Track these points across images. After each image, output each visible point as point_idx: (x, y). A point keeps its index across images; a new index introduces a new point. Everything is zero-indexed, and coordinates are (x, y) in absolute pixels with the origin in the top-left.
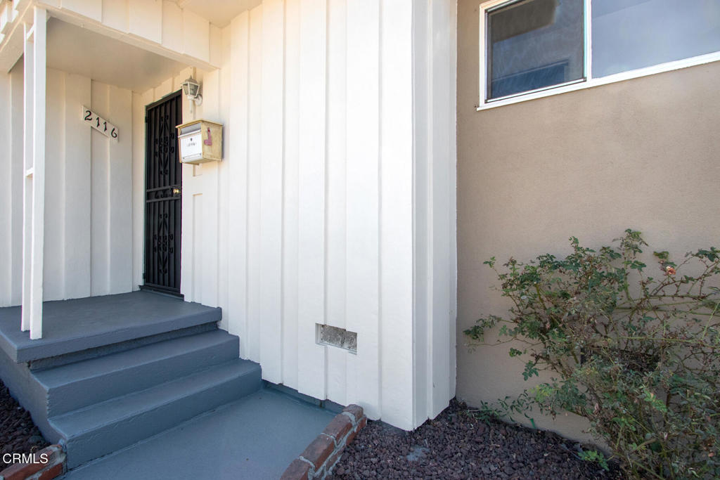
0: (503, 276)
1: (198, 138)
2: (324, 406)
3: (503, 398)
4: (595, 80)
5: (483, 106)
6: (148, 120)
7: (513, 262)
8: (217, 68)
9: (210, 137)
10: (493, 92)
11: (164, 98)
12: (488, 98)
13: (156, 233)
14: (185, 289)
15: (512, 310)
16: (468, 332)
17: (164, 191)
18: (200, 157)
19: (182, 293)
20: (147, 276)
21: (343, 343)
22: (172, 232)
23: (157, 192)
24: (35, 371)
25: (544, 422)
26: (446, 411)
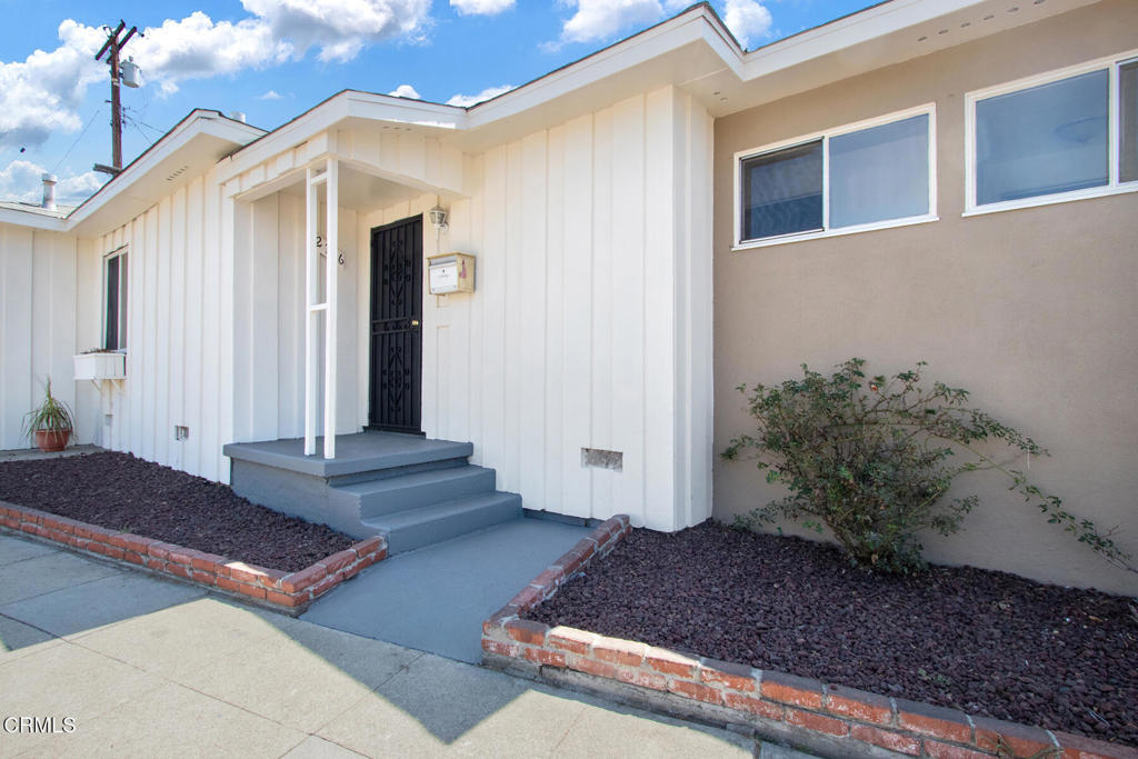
0: (753, 401)
1: (452, 271)
2: (588, 523)
3: (754, 510)
4: (832, 231)
5: (737, 246)
6: (374, 244)
7: (761, 387)
8: (467, 198)
9: (464, 269)
10: (747, 234)
11: (396, 222)
12: (742, 239)
13: (386, 367)
14: (428, 425)
15: (760, 429)
16: (724, 455)
17: (397, 322)
18: (457, 289)
19: (423, 430)
20: (372, 416)
21: (607, 464)
22: (408, 365)
23: (386, 323)
24: (335, 486)
25: (791, 528)
26: (701, 525)
